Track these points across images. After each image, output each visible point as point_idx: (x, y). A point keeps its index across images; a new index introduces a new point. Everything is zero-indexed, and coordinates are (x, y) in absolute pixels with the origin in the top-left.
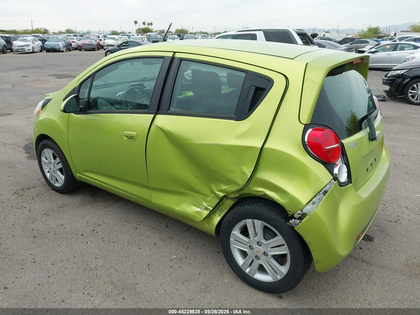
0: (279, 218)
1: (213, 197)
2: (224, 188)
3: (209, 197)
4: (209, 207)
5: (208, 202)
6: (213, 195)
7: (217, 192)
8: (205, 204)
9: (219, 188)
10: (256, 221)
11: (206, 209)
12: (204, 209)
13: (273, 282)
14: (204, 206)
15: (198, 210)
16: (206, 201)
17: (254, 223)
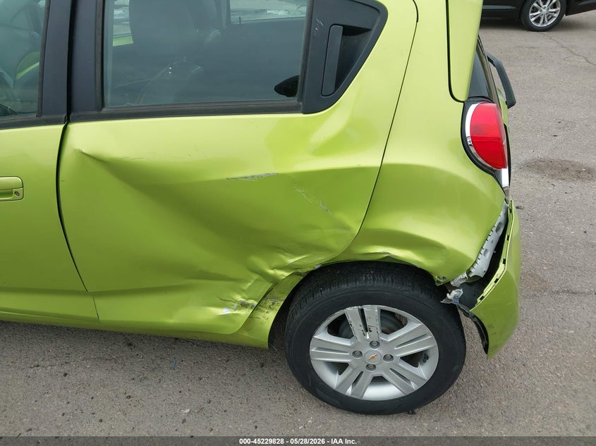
0: (417, 292)
1: (257, 280)
2: (291, 261)
3: (247, 281)
4: (251, 301)
5: (244, 291)
6: (256, 277)
7: (271, 272)
8: (239, 298)
9: (276, 263)
10: (367, 308)
11: (244, 305)
12: (238, 308)
13: (403, 397)
14: (236, 301)
15: (225, 311)
16: (240, 291)
17: (362, 311)
